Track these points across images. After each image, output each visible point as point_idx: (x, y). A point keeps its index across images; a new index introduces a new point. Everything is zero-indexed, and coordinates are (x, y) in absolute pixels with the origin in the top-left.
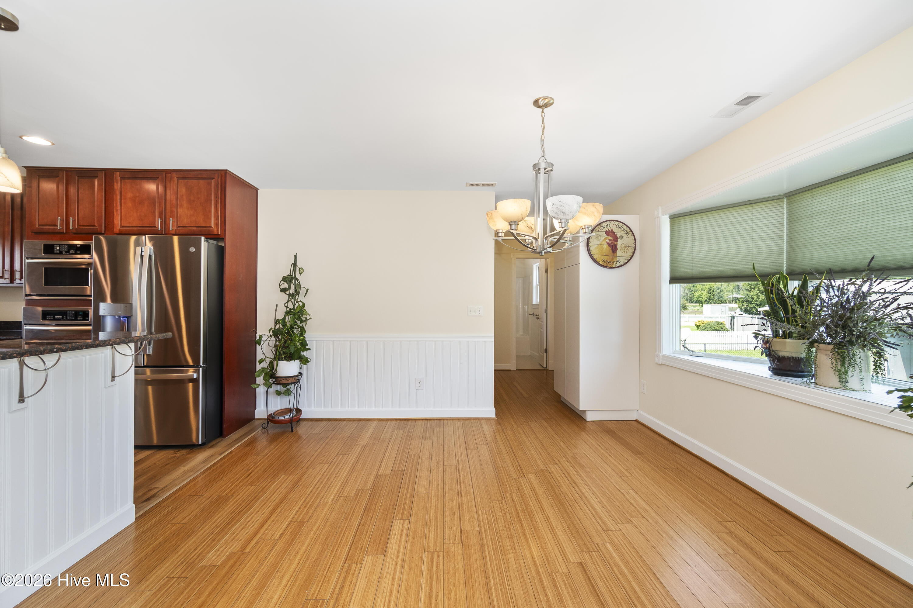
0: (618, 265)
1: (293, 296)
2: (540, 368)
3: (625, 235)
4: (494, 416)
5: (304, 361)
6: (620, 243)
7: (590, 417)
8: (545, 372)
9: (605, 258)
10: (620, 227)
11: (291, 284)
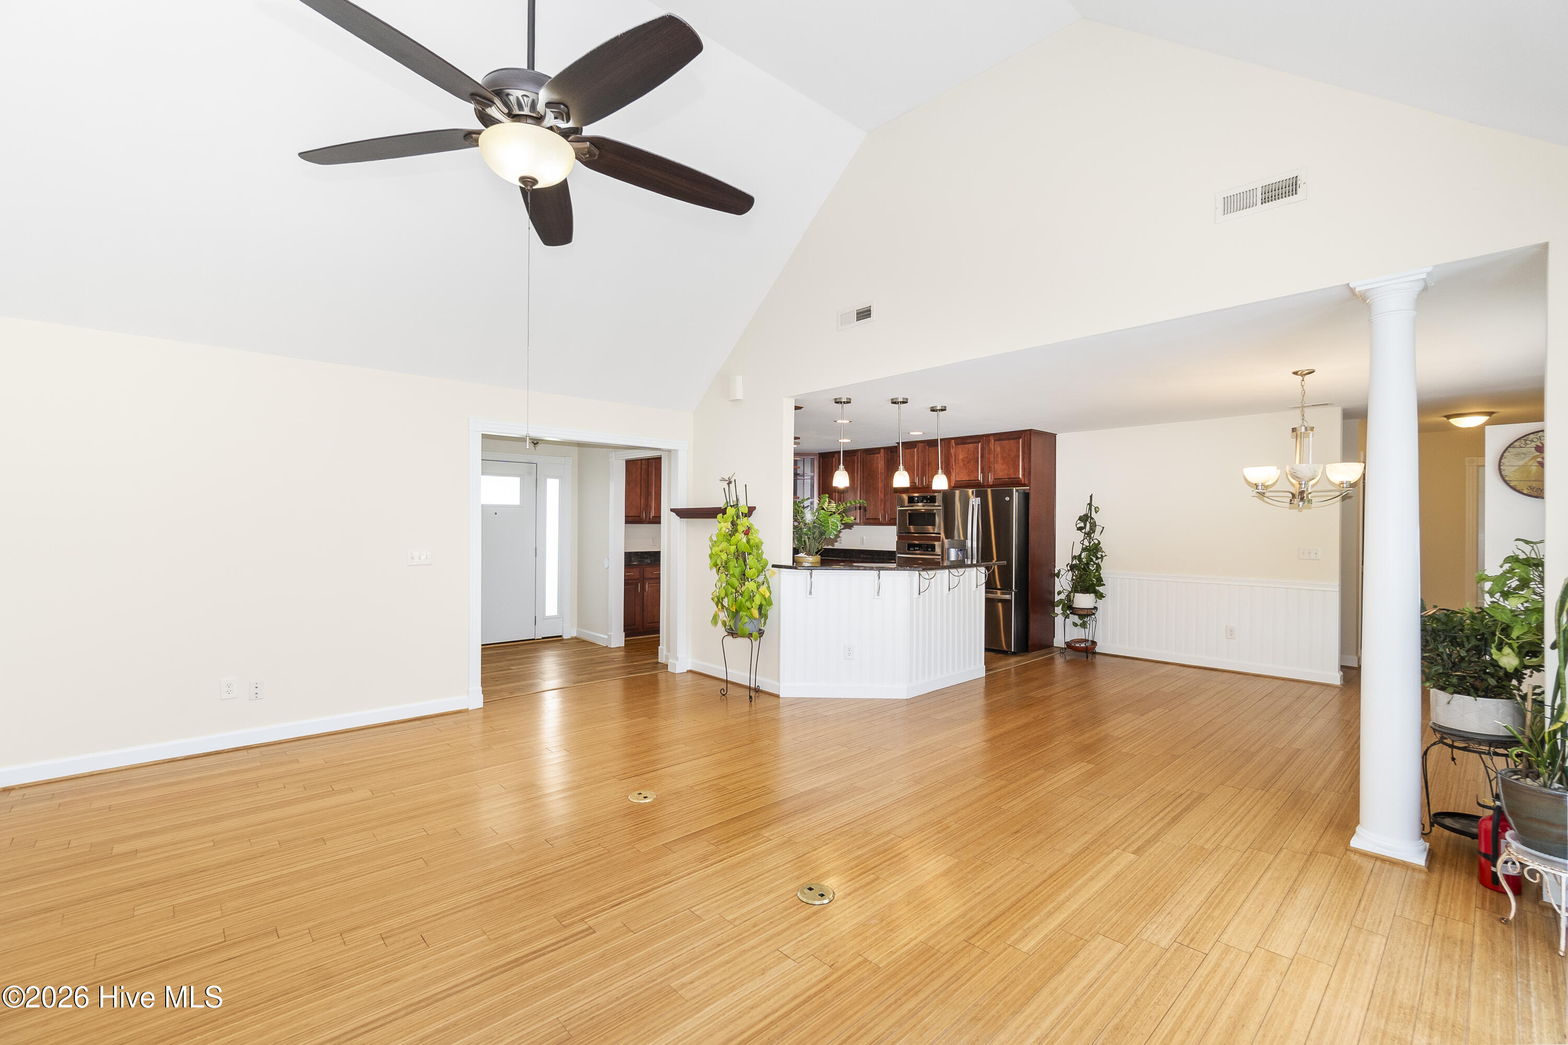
1: (1089, 534)
4: (1337, 683)
5: (1100, 596)
11: (1087, 522)
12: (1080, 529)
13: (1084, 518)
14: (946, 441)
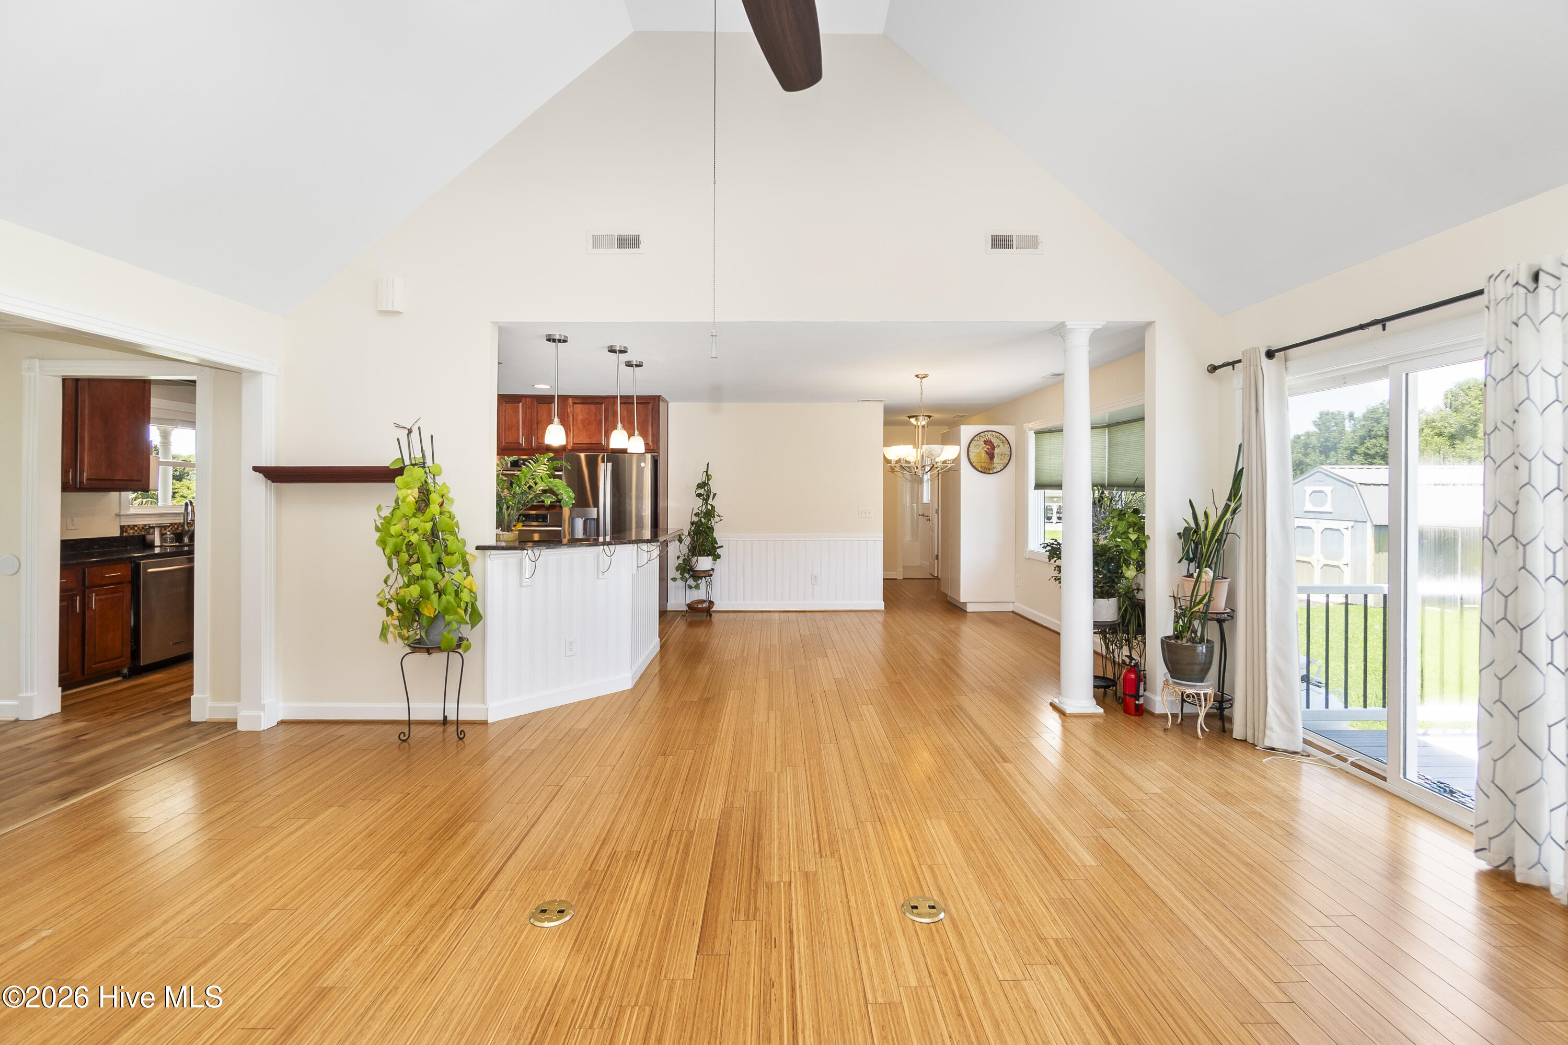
0: (995, 471)
1: (706, 500)
2: (931, 577)
3: (1001, 444)
4: (883, 608)
5: (716, 557)
6: (996, 451)
7: (970, 608)
8: (936, 581)
9: (984, 465)
10: (997, 437)
11: (704, 489)
12: (699, 495)
13: (702, 485)
14: (563, 399)
